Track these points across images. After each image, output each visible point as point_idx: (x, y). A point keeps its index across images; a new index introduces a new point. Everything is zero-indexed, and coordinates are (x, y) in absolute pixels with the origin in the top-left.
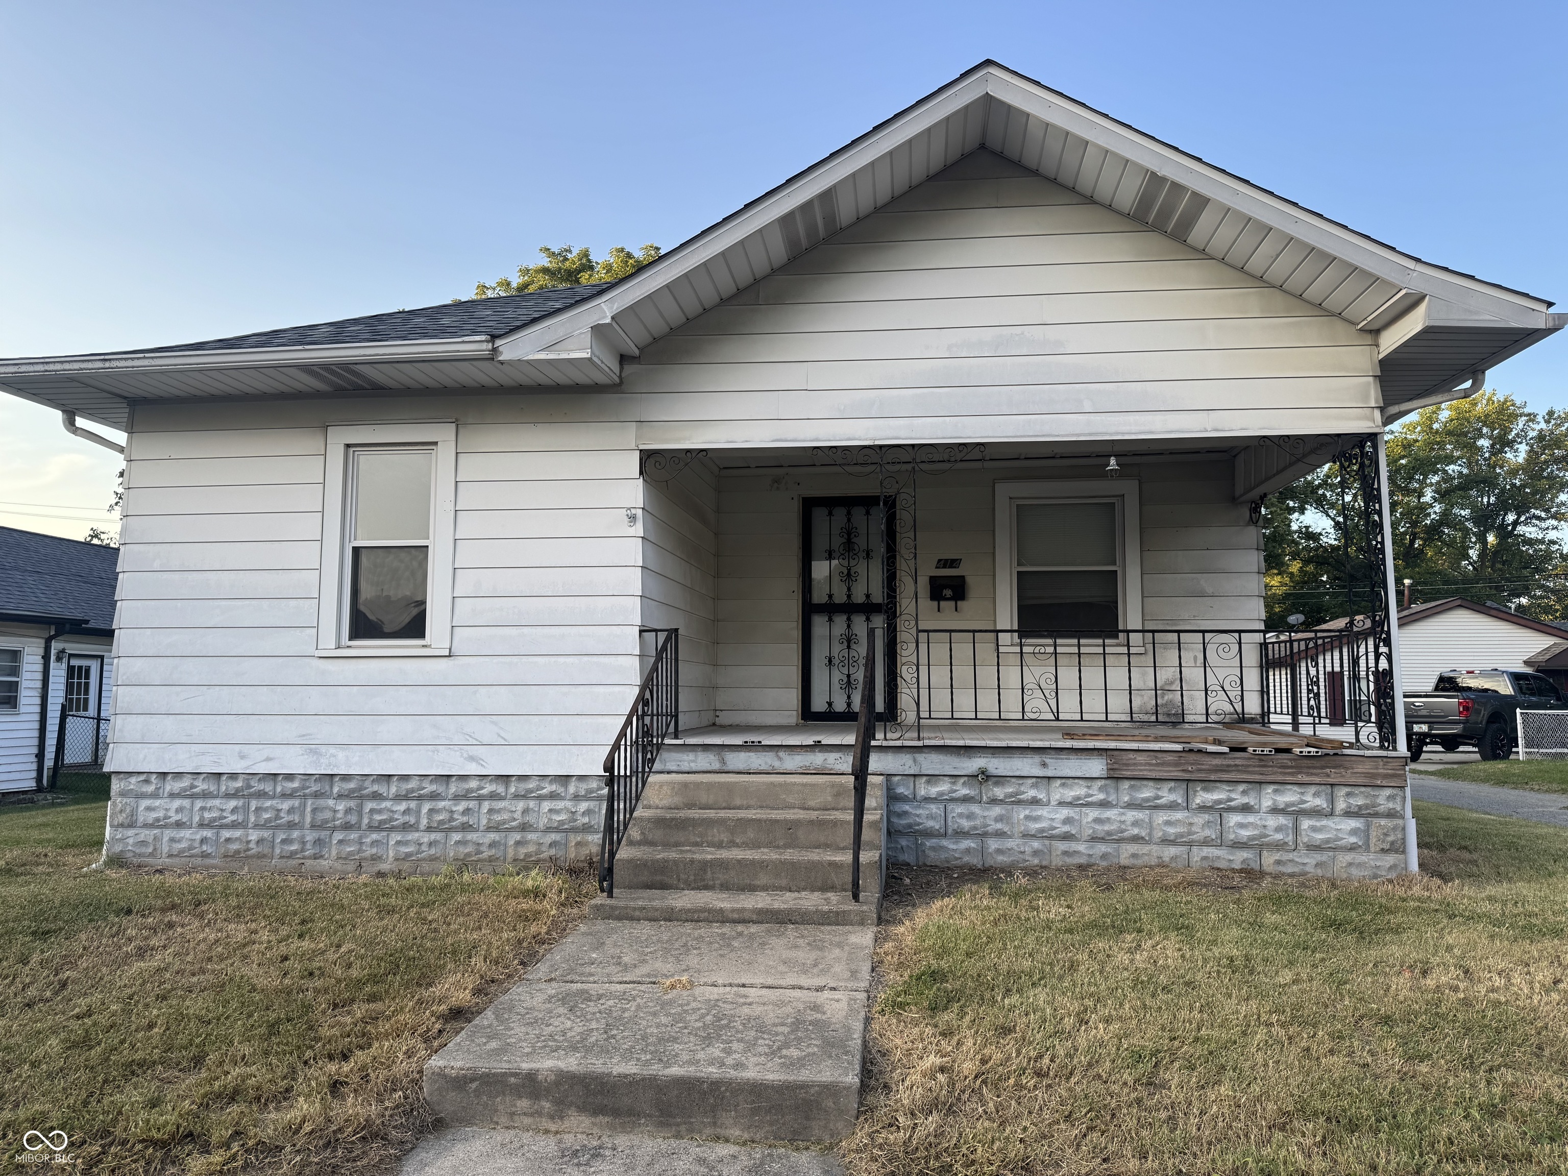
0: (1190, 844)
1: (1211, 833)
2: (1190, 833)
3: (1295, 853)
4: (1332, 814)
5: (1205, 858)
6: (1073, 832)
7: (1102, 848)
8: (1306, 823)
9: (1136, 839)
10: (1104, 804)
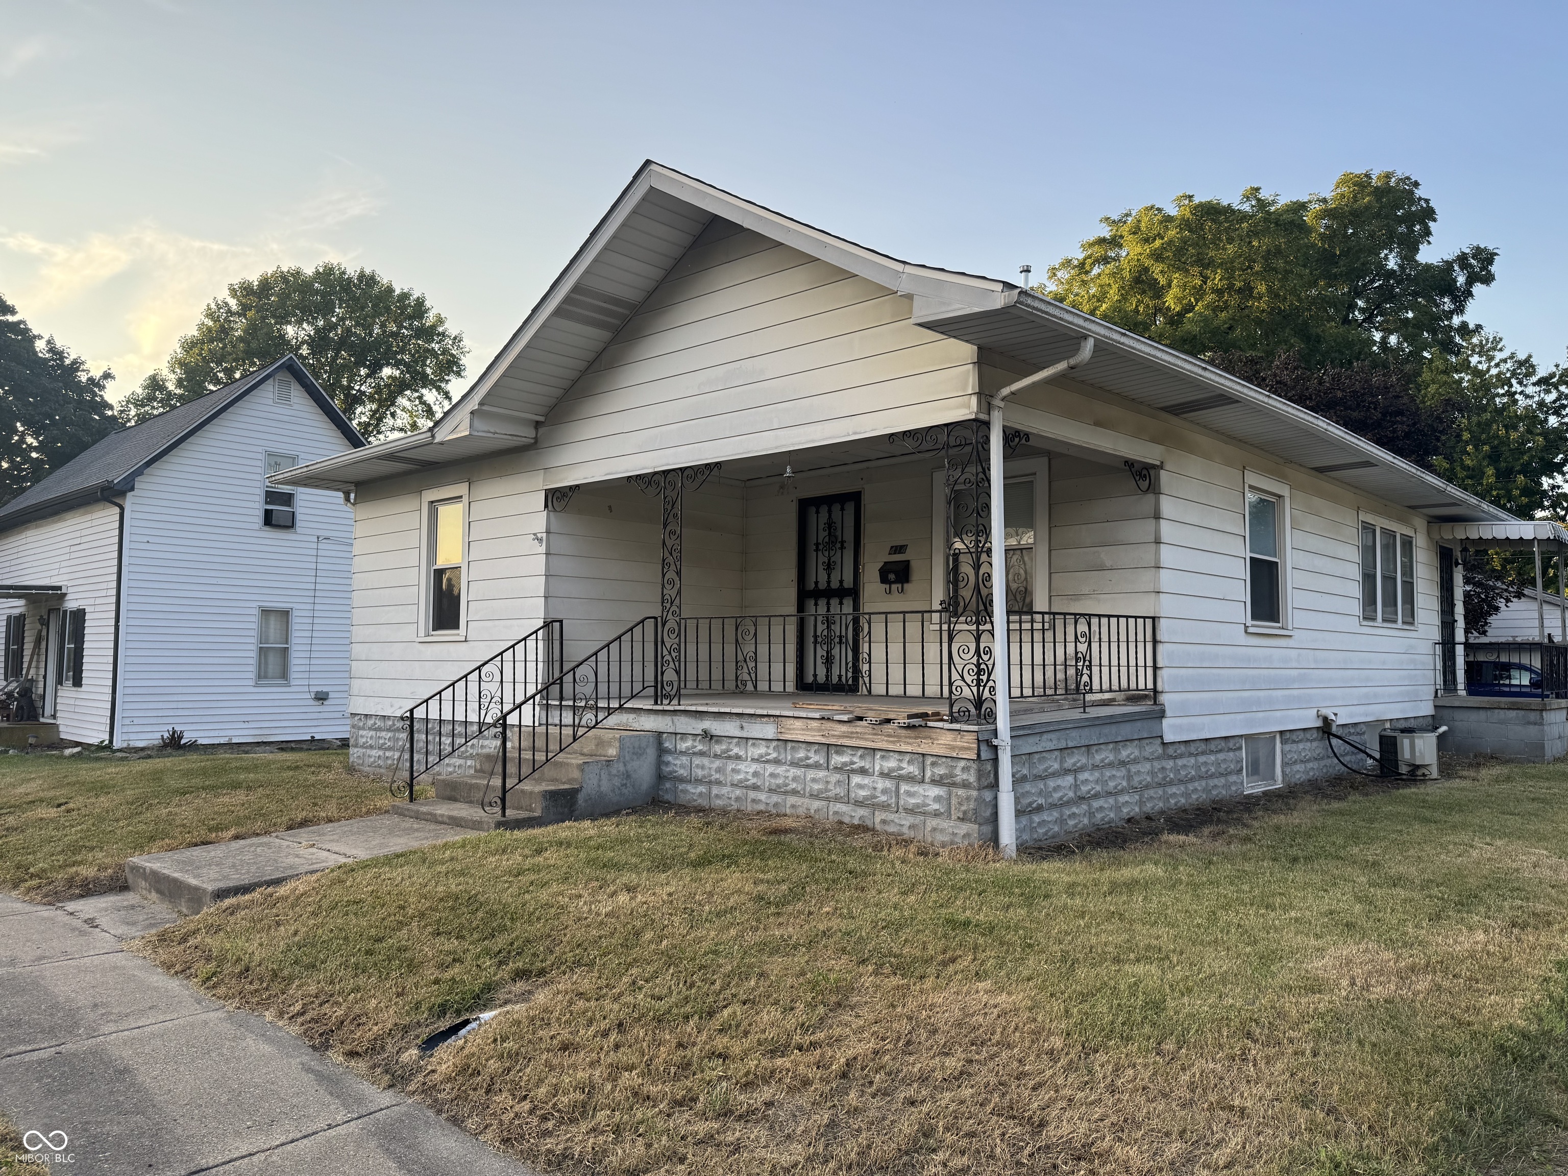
0: (827, 799)
1: (840, 791)
2: (827, 790)
3: (897, 815)
4: (923, 782)
5: (836, 813)
6: (759, 784)
7: (775, 798)
8: (904, 787)
9: (795, 792)
10: (777, 762)
